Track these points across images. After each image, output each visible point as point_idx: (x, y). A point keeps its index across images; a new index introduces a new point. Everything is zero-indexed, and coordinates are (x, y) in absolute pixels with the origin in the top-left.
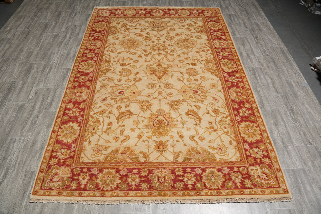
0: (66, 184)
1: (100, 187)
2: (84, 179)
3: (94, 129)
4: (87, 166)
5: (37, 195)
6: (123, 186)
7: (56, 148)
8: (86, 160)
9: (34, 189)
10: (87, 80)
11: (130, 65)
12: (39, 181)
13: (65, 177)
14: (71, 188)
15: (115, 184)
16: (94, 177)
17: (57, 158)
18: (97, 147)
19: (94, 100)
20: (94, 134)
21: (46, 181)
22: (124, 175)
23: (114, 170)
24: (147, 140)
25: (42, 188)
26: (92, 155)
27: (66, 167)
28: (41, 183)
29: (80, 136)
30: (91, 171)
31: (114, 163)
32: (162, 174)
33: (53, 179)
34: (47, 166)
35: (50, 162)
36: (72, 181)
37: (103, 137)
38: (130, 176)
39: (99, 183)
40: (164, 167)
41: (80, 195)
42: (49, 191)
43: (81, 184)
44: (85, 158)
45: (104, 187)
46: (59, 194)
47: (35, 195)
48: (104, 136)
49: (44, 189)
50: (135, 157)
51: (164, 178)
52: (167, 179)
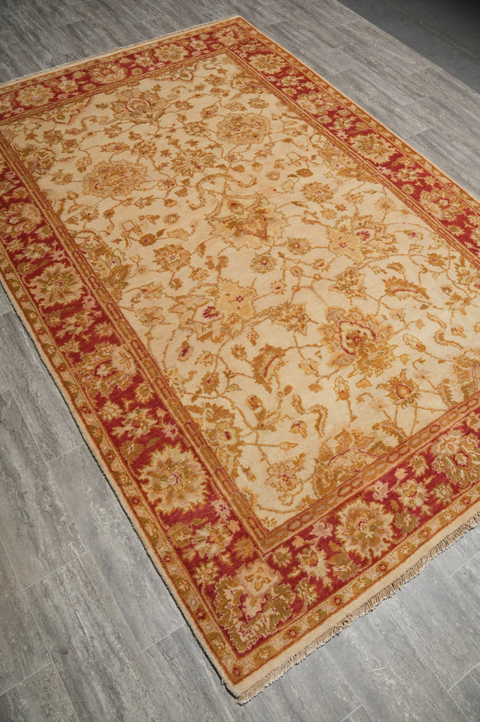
0: (287, 602)
1: (363, 556)
2: (314, 564)
3: (228, 437)
4: (293, 530)
5: (247, 676)
6: (405, 523)
7: (181, 538)
8: (281, 520)
9: (226, 670)
10: (92, 322)
11: (165, 232)
12: (216, 643)
13: (270, 589)
14: (306, 604)
15: (387, 526)
16: (331, 543)
17: (205, 560)
18: (277, 473)
19: (160, 365)
20: (240, 448)
21: (234, 628)
22: (386, 497)
23: (359, 501)
24: (365, 394)
25: (240, 652)
26: (283, 499)
27: (250, 565)
28: (227, 645)
29: (212, 472)
30: (314, 536)
31: (346, 486)
32: (450, 447)
33: (244, 613)
34: (202, 596)
35: (199, 582)
36: (293, 588)
37: (267, 443)
38: (400, 491)
39: (355, 550)
40: (443, 429)
41: (339, 604)
42: (263, 646)
43: (318, 579)
44: (271, 516)
45: (370, 550)
46: (294, 637)
47: (241, 680)
48: (267, 437)
49: (248, 652)
50: (373, 444)
51: (461, 451)
52: (468, 452)
